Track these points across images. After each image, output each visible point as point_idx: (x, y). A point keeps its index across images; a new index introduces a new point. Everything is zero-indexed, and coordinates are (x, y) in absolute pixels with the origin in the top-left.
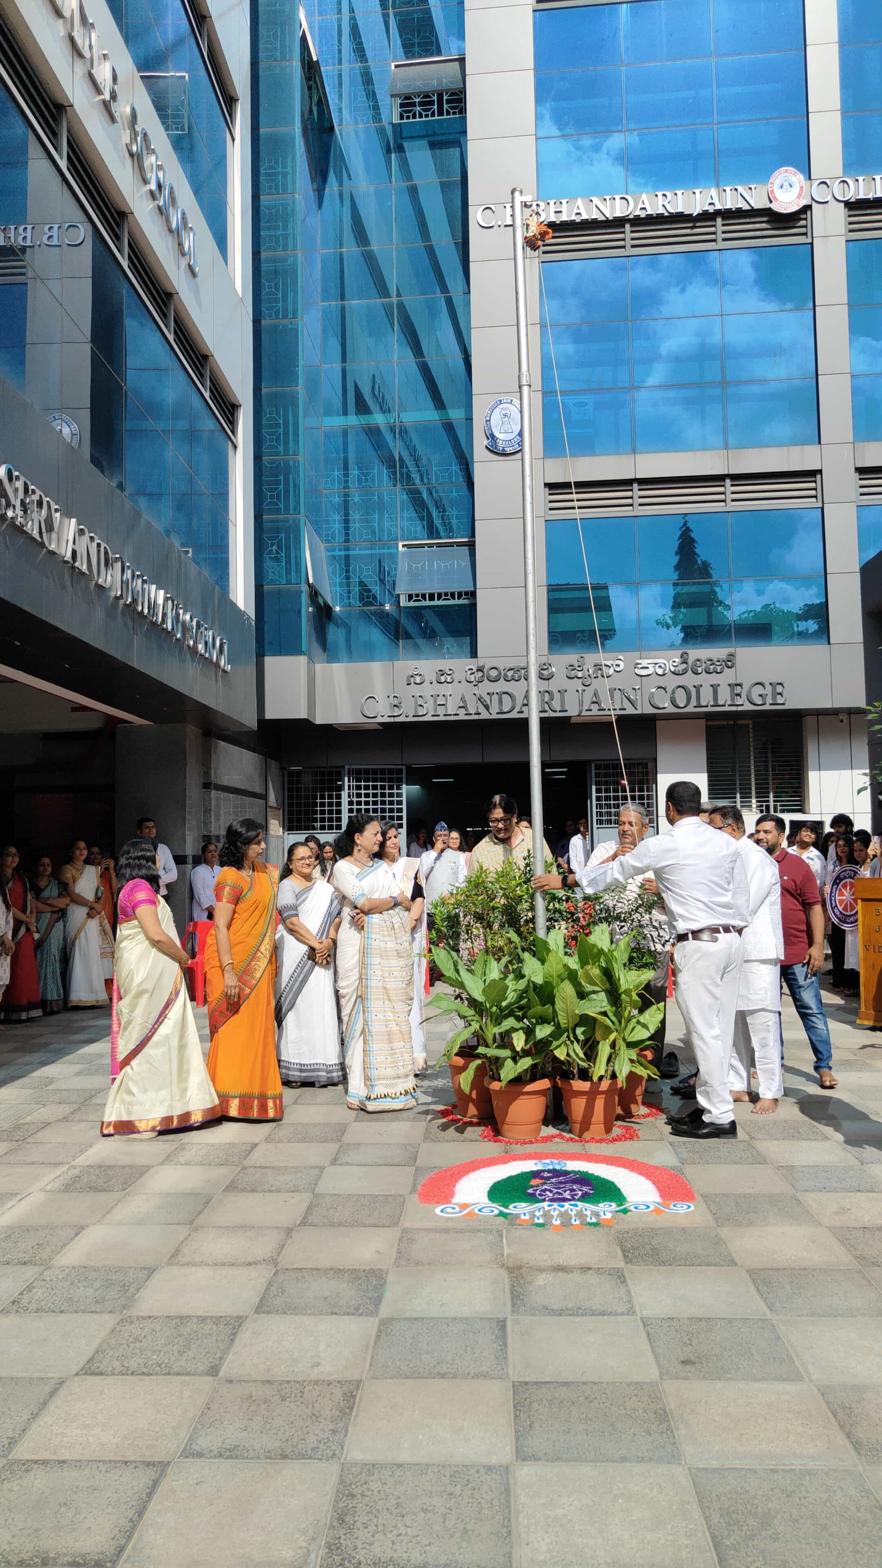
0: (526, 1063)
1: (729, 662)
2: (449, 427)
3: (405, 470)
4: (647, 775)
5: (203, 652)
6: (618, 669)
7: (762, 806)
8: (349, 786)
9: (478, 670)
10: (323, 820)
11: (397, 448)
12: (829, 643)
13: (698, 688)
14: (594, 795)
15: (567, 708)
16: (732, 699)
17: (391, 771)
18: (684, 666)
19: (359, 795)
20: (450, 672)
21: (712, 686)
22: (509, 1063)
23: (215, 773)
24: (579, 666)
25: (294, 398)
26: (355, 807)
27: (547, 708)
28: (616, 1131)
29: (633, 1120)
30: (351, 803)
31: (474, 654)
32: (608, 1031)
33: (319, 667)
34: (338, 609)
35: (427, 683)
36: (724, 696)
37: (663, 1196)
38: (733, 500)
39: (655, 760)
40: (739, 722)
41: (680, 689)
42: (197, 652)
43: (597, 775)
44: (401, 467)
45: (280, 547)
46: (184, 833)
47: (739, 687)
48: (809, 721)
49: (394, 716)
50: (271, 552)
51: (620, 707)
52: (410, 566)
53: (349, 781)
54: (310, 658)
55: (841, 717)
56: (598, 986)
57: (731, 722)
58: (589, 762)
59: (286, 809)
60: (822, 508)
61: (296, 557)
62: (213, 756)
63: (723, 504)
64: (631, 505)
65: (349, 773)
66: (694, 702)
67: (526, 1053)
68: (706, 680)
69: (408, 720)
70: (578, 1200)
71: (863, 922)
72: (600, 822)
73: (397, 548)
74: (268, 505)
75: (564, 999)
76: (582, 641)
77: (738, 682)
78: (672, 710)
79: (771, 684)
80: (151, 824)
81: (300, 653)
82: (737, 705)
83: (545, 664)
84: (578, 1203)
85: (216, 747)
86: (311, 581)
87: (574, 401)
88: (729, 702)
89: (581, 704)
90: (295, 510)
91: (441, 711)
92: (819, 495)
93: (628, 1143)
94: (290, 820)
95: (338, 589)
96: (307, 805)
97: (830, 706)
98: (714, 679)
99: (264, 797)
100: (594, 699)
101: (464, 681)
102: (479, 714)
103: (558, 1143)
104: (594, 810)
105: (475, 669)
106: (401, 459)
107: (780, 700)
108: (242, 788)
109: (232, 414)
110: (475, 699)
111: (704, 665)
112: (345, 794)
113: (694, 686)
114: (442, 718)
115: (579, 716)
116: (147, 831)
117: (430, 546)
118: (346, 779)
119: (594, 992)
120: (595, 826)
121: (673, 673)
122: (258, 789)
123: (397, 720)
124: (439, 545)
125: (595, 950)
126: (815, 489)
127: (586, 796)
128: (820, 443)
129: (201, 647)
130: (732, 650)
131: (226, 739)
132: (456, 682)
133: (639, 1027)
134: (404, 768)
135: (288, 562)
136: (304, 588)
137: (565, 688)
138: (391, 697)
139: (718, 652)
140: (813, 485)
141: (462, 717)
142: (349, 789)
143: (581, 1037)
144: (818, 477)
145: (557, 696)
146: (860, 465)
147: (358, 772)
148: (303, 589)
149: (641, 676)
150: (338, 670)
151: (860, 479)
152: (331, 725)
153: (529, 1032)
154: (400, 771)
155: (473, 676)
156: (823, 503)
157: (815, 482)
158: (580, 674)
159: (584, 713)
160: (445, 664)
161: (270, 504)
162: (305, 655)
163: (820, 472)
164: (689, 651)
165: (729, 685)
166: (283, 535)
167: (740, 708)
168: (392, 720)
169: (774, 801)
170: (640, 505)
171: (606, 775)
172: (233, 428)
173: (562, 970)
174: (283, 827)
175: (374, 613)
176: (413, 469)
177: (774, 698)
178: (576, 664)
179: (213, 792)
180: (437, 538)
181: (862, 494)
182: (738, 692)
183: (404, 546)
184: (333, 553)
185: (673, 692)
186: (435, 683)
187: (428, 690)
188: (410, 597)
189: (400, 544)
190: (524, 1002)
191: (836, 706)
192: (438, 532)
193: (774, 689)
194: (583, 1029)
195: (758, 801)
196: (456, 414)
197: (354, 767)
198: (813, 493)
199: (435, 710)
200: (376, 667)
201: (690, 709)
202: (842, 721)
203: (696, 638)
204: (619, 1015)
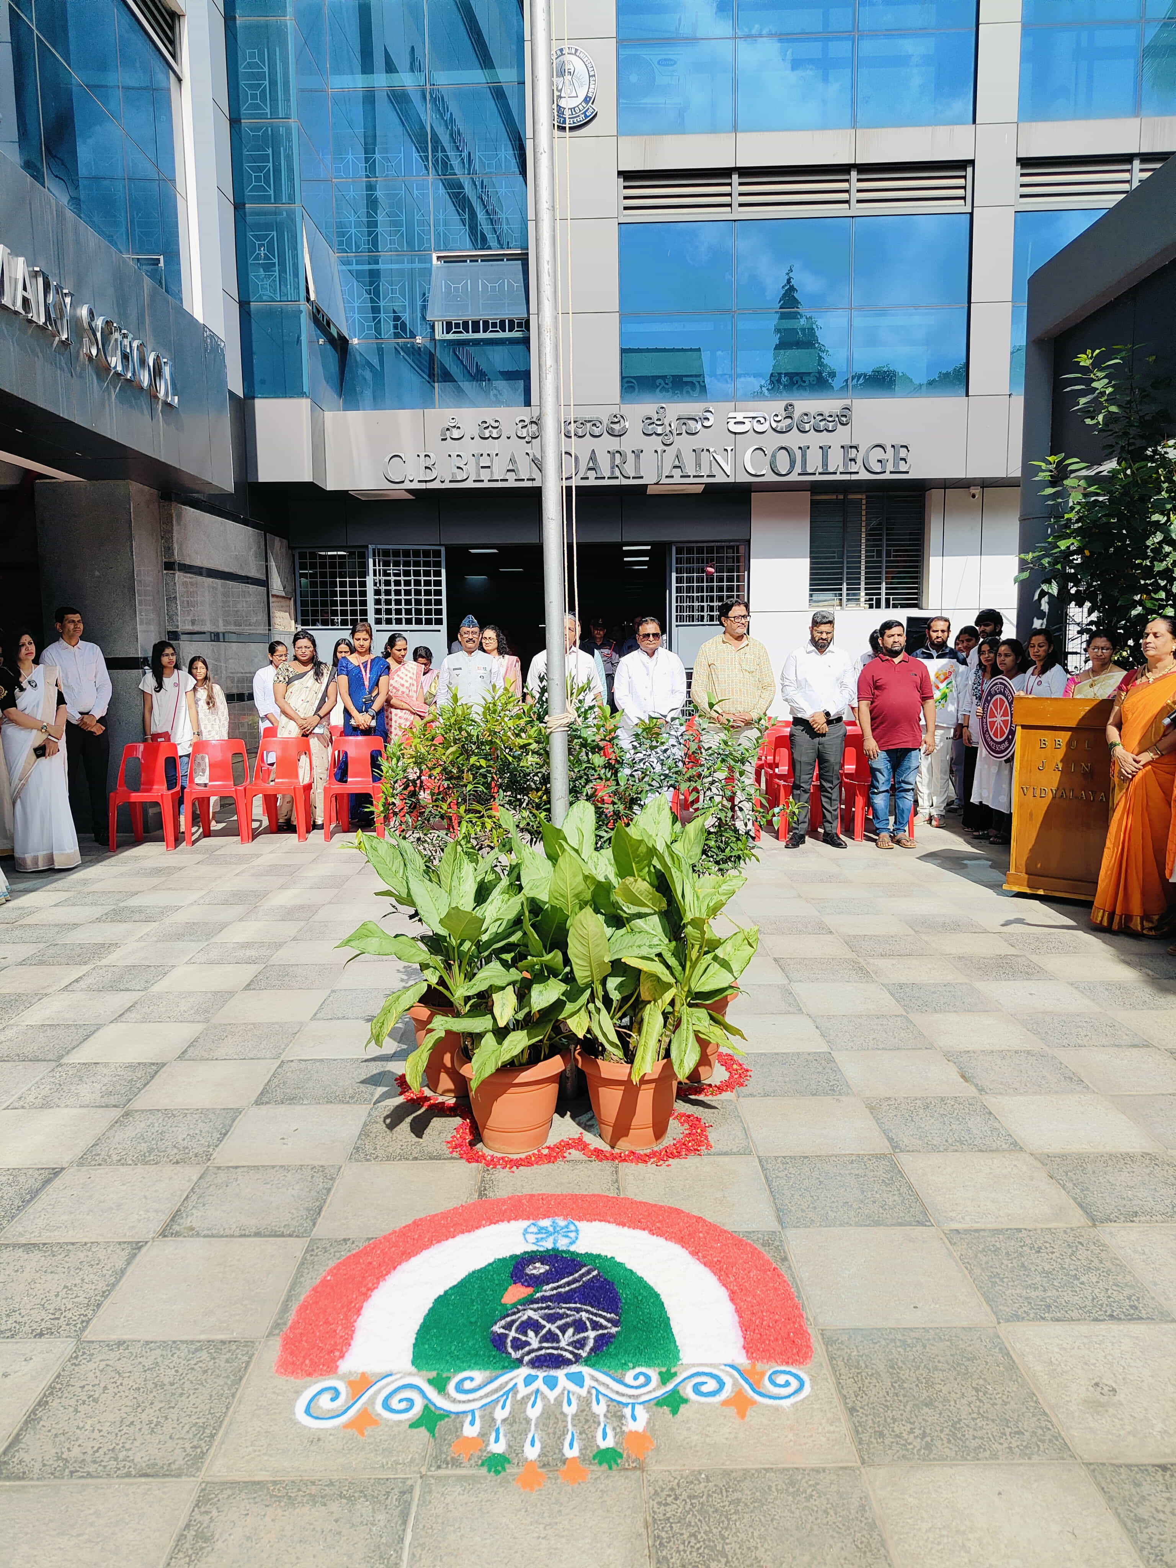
0: (518, 1042)
1: (844, 418)
2: (499, 94)
3: (440, 154)
4: (738, 562)
5: (119, 368)
6: (706, 424)
7: (872, 600)
8: (375, 571)
9: (532, 422)
10: (344, 613)
11: (428, 117)
12: (967, 395)
13: (803, 450)
14: (674, 585)
15: (642, 474)
16: (845, 465)
17: (426, 553)
18: (789, 421)
19: (388, 583)
20: (496, 424)
21: (821, 447)
22: (489, 1040)
23: (180, 549)
24: (659, 420)
25: (281, 32)
26: (383, 597)
27: (617, 473)
28: (675, 1130)
29: (701, 1097)
30: (377, 592)
31: (528, 403)
32: (662, 986)
33: (328, 415)
34: (355, 341)
35: (467, 438)
36: (836, 461)
37: (750, 1348)
38: (859, 201)
39: (748, 542)
40: (851, 497)
41: (784, 451)
42: (108, 368)
43: (679, 561)
44: (435, 150)
45: (270, 249)
46: (135, 629)
47: (854, 450)
48: (935, 495)
49: (426, 481)
50: (258, 258)
51: (708, 473)
52: (448, 287)
53: (374, 565)
54: (314, 402)
55: (973, 490)
56: (648, 907)
57: (841, 497)
58: (669, 544)
59: (299, 599)
60: (971, 214)
61: (294, 264)
62: (176, 528)
63: (846, 206)
64: (730, 205)
65: (374, 555)
66: (798, 469)
67: (518, 1025)
68: (814, 440)
69: (443, 486)
70: (587, 1362)
71: (1022, 756)
72: (680, 618)
73: (431, 262)
74: (253, 189)
75: (583, 939)
76: (664, 389)
77: (853, 444)
78: (772, 478)
79: (893, 446)
80: (77, 617)
81: (302, 394)
82: (851, 473)
83: (615, 416)
84: (586, 1370)
85: (179, 516)
86: (312, 297)
87: (660, 57)
88: (841, 469)
89: (660, 468)
90: (290, 198)
91: (485, 475)
92: (968, 196)
93: (691, 1161)
94: (304, 613)
95: (356, 316)
96: (324, 594)
97: (962, 475)
98: (824, 439)
99: (264, 583)
100: (677, 463)
101: (514, 437)
102: (533, 480)
103: (575, 1162)
104: (674, 604)
105: (527, 421)
106: (434, 135)
107: (903, 467)
108: (226, 570)
109: (172, 28)
110: (528, 459)
111: (813, 420)
112: (370, 580)
113: (800, 448)
114: (486, 485)
115: (657, 484)
116: (72, 626)
117: (474, 259)
118: (371, 561)
119: (640, 916)
120: (674, 623)
121: (774, 430)
122: (254, 572)
123: (430, 486)
124: (486, 259)
125: (643, 849)
126: (964, 188)
127: (664, 585)
128: (974, 122)
129: (115, 361)
130: (847, 402)
131: (196, 504)
132: (504, 437)
133: (716, 966)
134: (443, 549)
135: (283, 270)
136: (304, 307)
137: (640, 448)
138: (422, 456)
139: (829, 405)
140: (961, 182)
141: (511, 484)
142: (375, 575)
143: (615, 996)
144: (969, 170)
145: (631, 457)
146: (1022, 155)
147: (386, 553)
148: (302, 308)
149: (735, 433)
150: (355, 419)
151: (1022, 175)
152: (346, 492)
153: (523, 993)
154: (437, 554)
155: (525, 430)
156: (973, 207)
157: (965, 177)
158: (659, 430)
159: (664, 481)
160: (489, 414)
161: (255, 189)
162: (307, 397)
163: (972, 162)
164: (794, 402)
165: (842, 447)
166: (275, 233)
167: (854, 477)
168: (423, 486)
169: (887, 594)
170: (741, 205)
171: (689, 561)
172: (174, 48)
173: (582, 886)
174: (296, 622)
175: (404, 348)
176: (451, 153)
177: (895, 464)
178: (655, 417)
179: (178, 574)
180: (482, 249)
181: (1022, 196)
182: (853, 456)
183: (439, 258)
184: (350, 267)
185: (774, 456)
186: (477, 438)
187: (469, 448)
188: (449, 327)
189: (434, 256)
190: (515, 938)
191: (970, 475)
192: (484, 239)
193: (896, 453)
194: (619, 980)
195: (867, 594)
196: (505, 76)
197: (379, 547)
198: (961, 192)
199: (479, 474)
200: (405, 417)
201: (794, 477)
202: (974, 496)
203: (804, 388)
204: (681, 955)
